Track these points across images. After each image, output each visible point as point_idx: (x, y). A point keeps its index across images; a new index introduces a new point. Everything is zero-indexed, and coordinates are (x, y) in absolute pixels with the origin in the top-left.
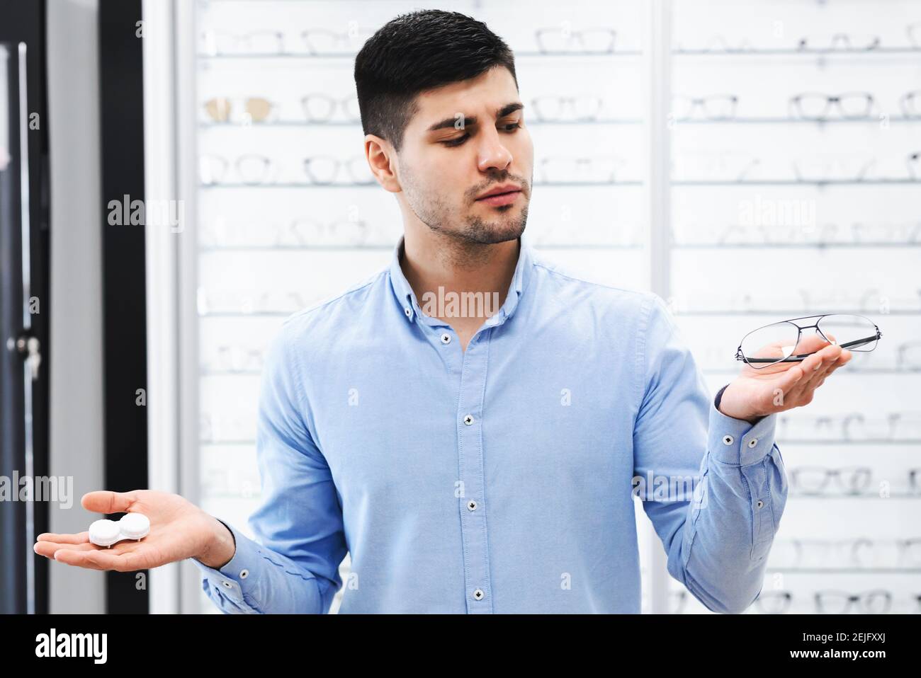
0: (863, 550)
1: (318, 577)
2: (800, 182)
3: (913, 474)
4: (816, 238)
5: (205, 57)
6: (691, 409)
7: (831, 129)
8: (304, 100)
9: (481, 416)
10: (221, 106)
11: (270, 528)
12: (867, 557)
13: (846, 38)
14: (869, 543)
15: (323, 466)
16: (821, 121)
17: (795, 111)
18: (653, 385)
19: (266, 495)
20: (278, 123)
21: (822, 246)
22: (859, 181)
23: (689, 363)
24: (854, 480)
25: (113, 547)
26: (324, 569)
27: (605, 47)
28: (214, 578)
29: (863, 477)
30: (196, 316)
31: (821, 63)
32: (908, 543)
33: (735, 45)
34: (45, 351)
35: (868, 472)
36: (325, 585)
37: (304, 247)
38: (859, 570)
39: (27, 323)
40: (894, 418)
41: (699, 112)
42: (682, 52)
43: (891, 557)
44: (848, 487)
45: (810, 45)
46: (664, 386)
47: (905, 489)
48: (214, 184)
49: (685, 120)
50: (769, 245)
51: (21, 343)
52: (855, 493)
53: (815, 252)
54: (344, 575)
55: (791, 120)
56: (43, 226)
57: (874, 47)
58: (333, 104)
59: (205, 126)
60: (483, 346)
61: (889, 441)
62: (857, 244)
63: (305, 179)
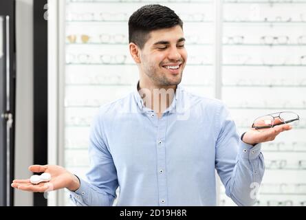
0: (283, 187)
1: (109, 194)
2: (264, 65)
3: (300, 162)
4: (269, 84)
5: (68, 21)
6: (234, 140)
7: (274, 47)
8: (101, 36)
9: (165, 141)
10: (73, 38)
11: (93, 177)
12: (285, 190)
13: (280, 18)
14: (286, 185)
15: (110, 157)
16: (271, 45)
17: (262, 42)
18: (222, 132)
19: (92, 167)
20: (91, 43)
21: (271, 86)
22: (284, 65)
23: (233, 124)
24: (281, 164)
25: (38, 184)
26: (111, 192)
27: (200, 20)
28: (73, 194)
29: (283, 163)
30: (64, 107)
31: (271, 26)
32: (299, 185)
33: (243, 19)
34: (14, 118)
35: (285, 161)
36: (111, 197)
37: (99, 85)
38: (282, 194)
39: (8, 108)
40: (294, 143)
41: (231, 42)
42: (226, 21)
43: (292, 189)
44: (279, 166)
45: (268, 20)
46: (226, 131)
47: (297, 167)
48: (70, 63)
49: (227, 44)
50: (253, 86)
51: (6, 115)
52: (281, 168)
53: (269, 88)
54: (117, 194)
55: (261, 45)
56: (13, 77)
57: (289, 21)
58: (110, 37)
59: (68, 44)
60: (165, 118)
61: (292, 151)
62: (282, 86)
63: (100, 62)
